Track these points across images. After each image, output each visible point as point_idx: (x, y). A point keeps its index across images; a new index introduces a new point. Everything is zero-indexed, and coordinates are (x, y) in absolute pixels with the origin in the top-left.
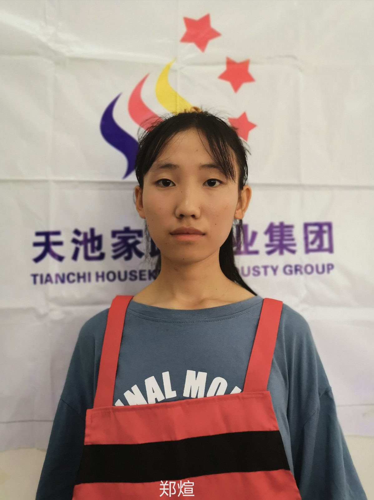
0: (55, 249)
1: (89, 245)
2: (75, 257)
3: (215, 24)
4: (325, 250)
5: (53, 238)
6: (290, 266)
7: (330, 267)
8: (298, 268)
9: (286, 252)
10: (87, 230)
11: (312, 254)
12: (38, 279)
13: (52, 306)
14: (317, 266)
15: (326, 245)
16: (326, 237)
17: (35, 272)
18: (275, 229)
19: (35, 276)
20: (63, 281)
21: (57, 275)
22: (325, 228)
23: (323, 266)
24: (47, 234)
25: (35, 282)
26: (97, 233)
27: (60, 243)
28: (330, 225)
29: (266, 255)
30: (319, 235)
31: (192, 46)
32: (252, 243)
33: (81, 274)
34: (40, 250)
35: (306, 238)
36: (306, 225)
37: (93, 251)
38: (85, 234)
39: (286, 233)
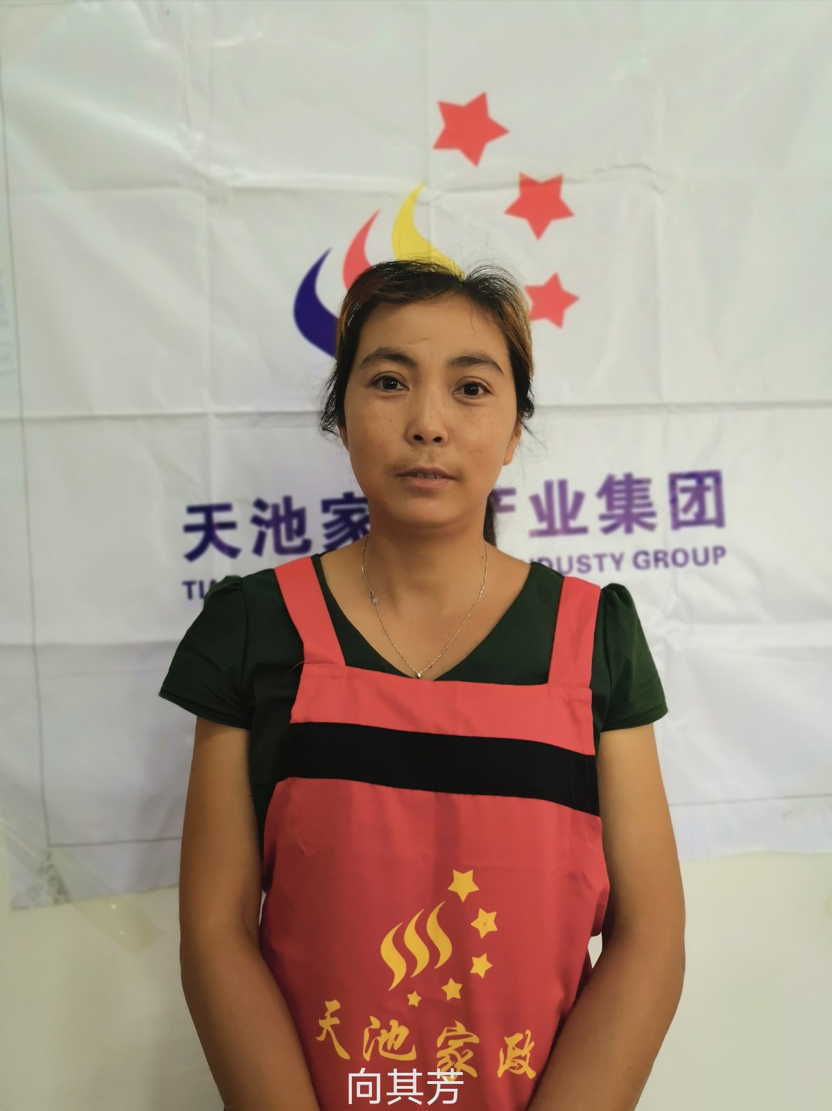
0: (223, 535)
1: (283, 527)
2: (258, 549)
3: (495, 112)
4: (709, 522)
5: (219, 517)
6: (646, 553)
7: (720, 552)
8: (661, 556)
9: (636, 528)
10: (279, 500)
11: (685, 531)
12: (196, 589)
14: (695, 552)
15: (711, 513)
16: (710, 498)
17: (189, 578)
18: (617, 488)
19: (189, 584)
22: (709, 482)
23: (706, 551)
24: (208, 510)
25: (190, 595)
26: (296, 506)
27: (231, 525)
28: (716, 476)
29: (601, 535)
30: (698, 495)
31: (455, 156)
32: (574, 513)
34: (196, 538)
35: (674, 501)
36: (674, 478)
37: (290, 538)
38: (276, 508)
39: (637, 494)
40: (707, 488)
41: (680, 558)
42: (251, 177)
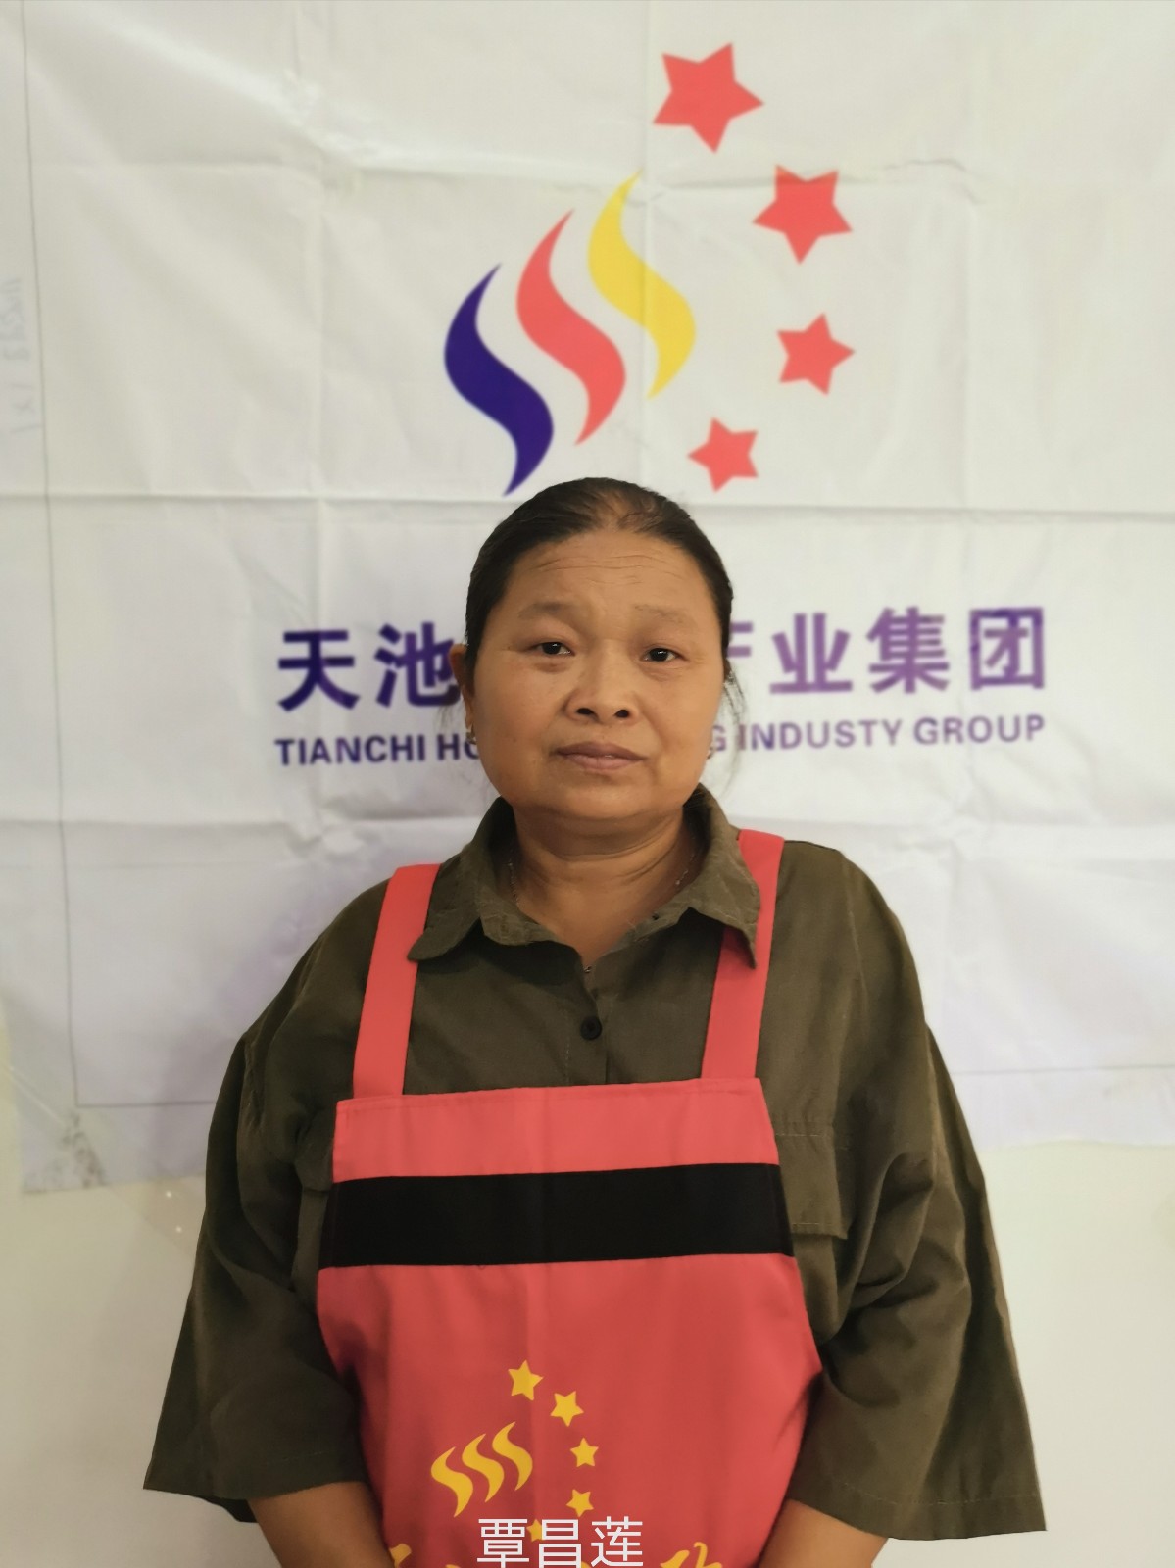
0: (335, 675)
1: (420, 666)
2: (385, 697)
3: (745, 74)
4: (1023, 681)
5: (329, 649)
6: (932, 722)
7: (1035, 723)
8: (953, 726)
9: (921, 686)
10: (416, 628)
11: (988, 691)
12: (294, 750)
13: (331, 818)
14: (1001, 721)
15: (1026, 667)
16: (1026, 646)
17: (285, 735)
18: (895, 627)
19: (285, 744)
20: (355, 758)
21: (341, 742)
22: (1026, 623)
23: (1017, 721)
24: (314, 638)
25: (286, 760)
26: (440, 637)
27: (346, 662)
28: (1036, 615)
29: (871, 693)
30: (1009, 642)
31: (684, 136)
32: (834, 663)
33: (401, 741)
34: (297, 678)
35: (975, 649)
36: (977, 616)
38: (411, 638)
39: (923, 637)
40: (1023, 633)
41: (980, 730)
42: (388, 154)
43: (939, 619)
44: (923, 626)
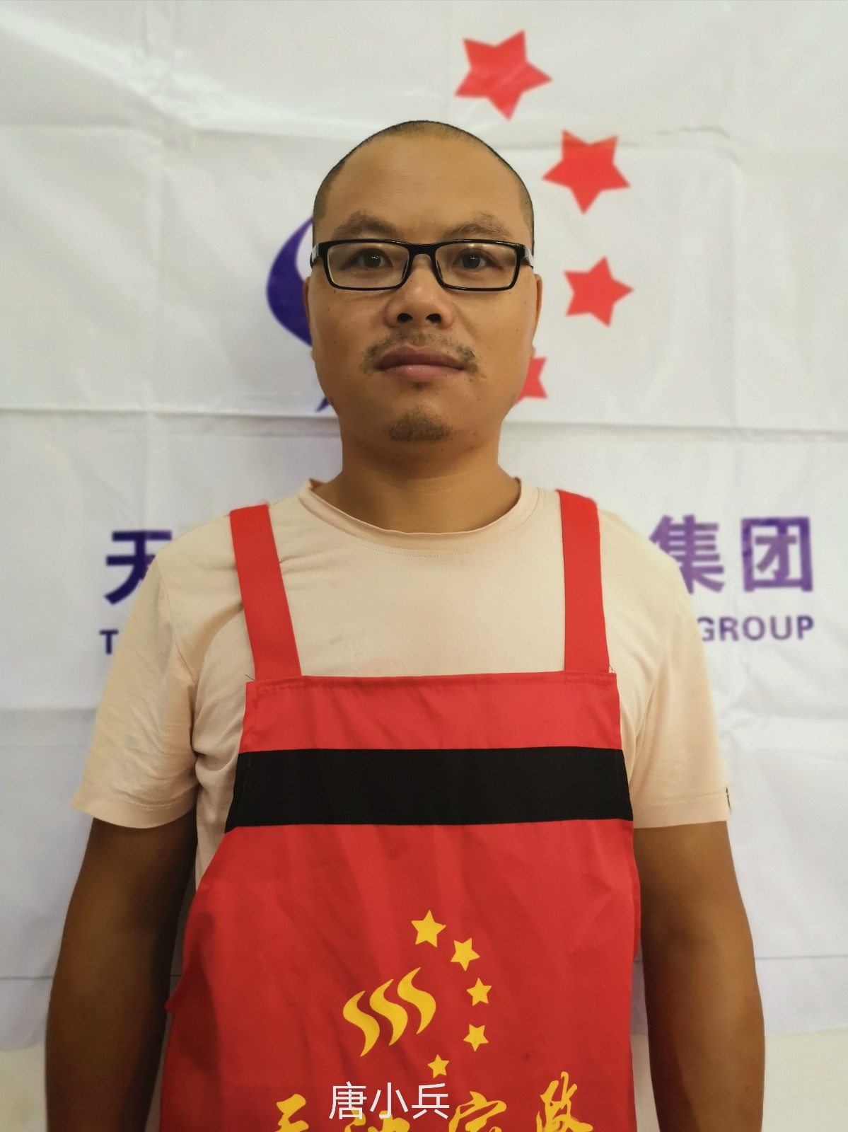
3: (535, 56)
4: (792, 584)
5: (152, 547)
6: (710, 621)
7: (805, 623)
8: (728, 624)
11: (759, 592)
14: (773, 621)
15: (795, 572)
16: (794, 551)
17: (109, 626)
18: (673, 533)
19: (108, 634)
22: (794, 531)
23: (788, 620)
25: (109, 648)
28: (803, 524)
30: (779, 548)
31: (482, 105)
34: (123, 573)
35: (747, 554)
36: (748, 525)
39: (699, 543)
40: (792, 540)
41: (754, 628)
43: (714, 527)
44: (698, 533)
